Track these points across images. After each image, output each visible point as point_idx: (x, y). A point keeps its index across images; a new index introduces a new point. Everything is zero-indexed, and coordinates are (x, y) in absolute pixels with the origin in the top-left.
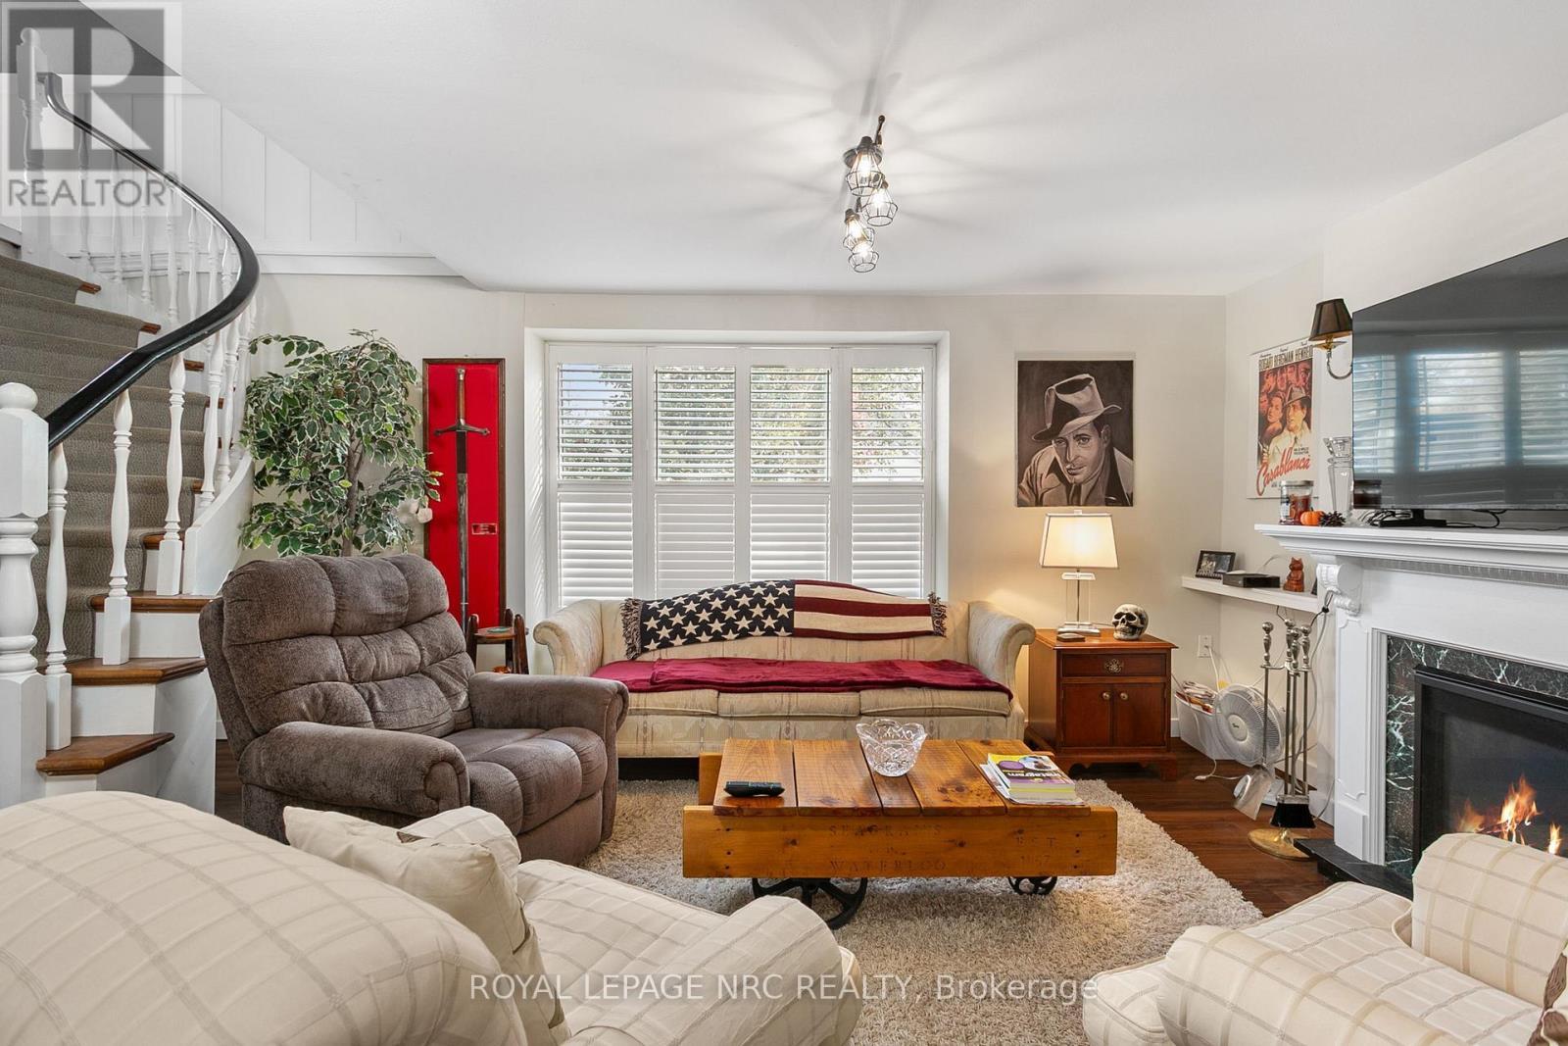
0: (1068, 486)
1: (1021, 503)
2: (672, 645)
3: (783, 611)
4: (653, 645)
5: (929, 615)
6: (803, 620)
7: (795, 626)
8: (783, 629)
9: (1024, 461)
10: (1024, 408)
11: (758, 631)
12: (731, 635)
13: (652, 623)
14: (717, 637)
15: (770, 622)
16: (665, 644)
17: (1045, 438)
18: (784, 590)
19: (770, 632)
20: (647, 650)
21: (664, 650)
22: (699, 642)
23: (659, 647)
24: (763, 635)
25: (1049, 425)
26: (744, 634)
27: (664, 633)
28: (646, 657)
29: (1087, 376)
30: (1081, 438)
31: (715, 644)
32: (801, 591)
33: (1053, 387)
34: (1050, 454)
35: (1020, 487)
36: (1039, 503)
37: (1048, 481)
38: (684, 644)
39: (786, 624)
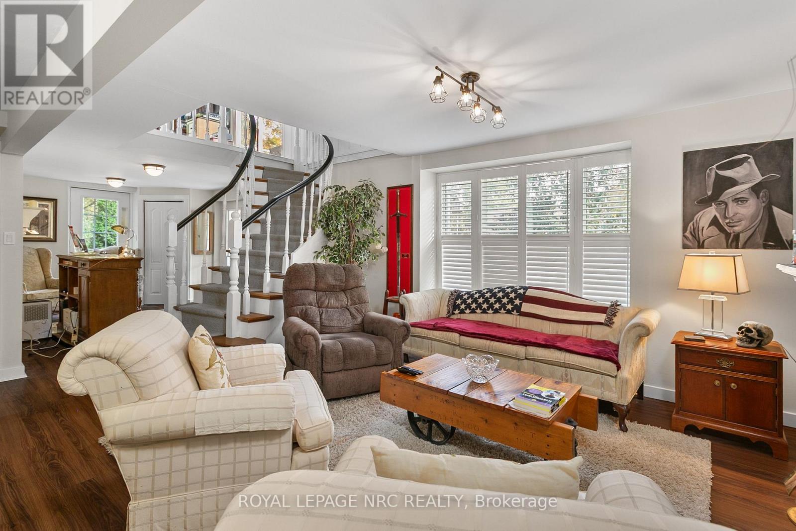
0: (728, 235)
1: (685, 247)
2: (465, 313)
3: (517, 302)
4: (457, 312)
5: (605, 313)
6: (527, 307)
7: (522, 310)
8: (515, 311)
9: (687, 219)
10: (688, 182)
11: (502, 311)
12: (490, 311)
13: (459, 302)
14: (484, 311)
15: (509, 307)
16: (462, 312)
17: (705, 202)
18: (521, 291)
19: (509, 312)
20: (454, 314)
21: (462, 314)
22: (476, 312)
23: (459, 313)
24: (506, 313)
25: (710, 193)
26: (496, 311)
27: (463, 306)
28: (453, 317)
29: (746, 155)
30: (738, 200)
31: (484, 315)
32: (530, 293)
33: (714, 167)
34: (712, 211)
35: (684, 236)
36: (701, 246)
37: (708, 233)
38: (470, 313)
39: (518, 308)
